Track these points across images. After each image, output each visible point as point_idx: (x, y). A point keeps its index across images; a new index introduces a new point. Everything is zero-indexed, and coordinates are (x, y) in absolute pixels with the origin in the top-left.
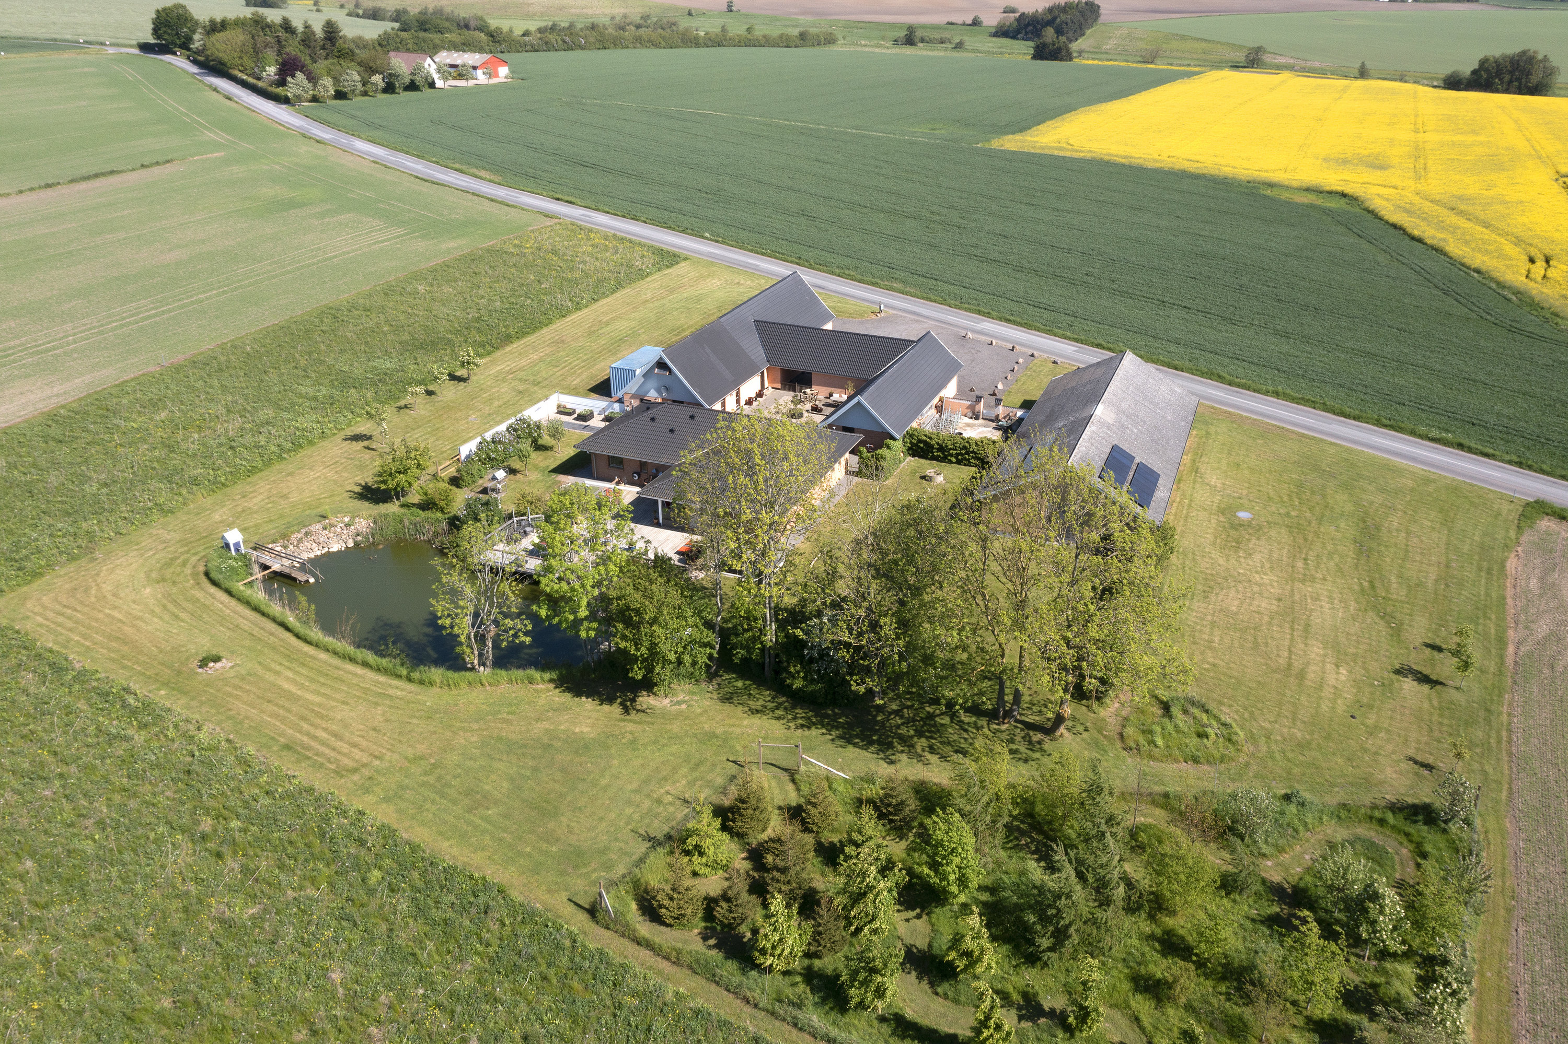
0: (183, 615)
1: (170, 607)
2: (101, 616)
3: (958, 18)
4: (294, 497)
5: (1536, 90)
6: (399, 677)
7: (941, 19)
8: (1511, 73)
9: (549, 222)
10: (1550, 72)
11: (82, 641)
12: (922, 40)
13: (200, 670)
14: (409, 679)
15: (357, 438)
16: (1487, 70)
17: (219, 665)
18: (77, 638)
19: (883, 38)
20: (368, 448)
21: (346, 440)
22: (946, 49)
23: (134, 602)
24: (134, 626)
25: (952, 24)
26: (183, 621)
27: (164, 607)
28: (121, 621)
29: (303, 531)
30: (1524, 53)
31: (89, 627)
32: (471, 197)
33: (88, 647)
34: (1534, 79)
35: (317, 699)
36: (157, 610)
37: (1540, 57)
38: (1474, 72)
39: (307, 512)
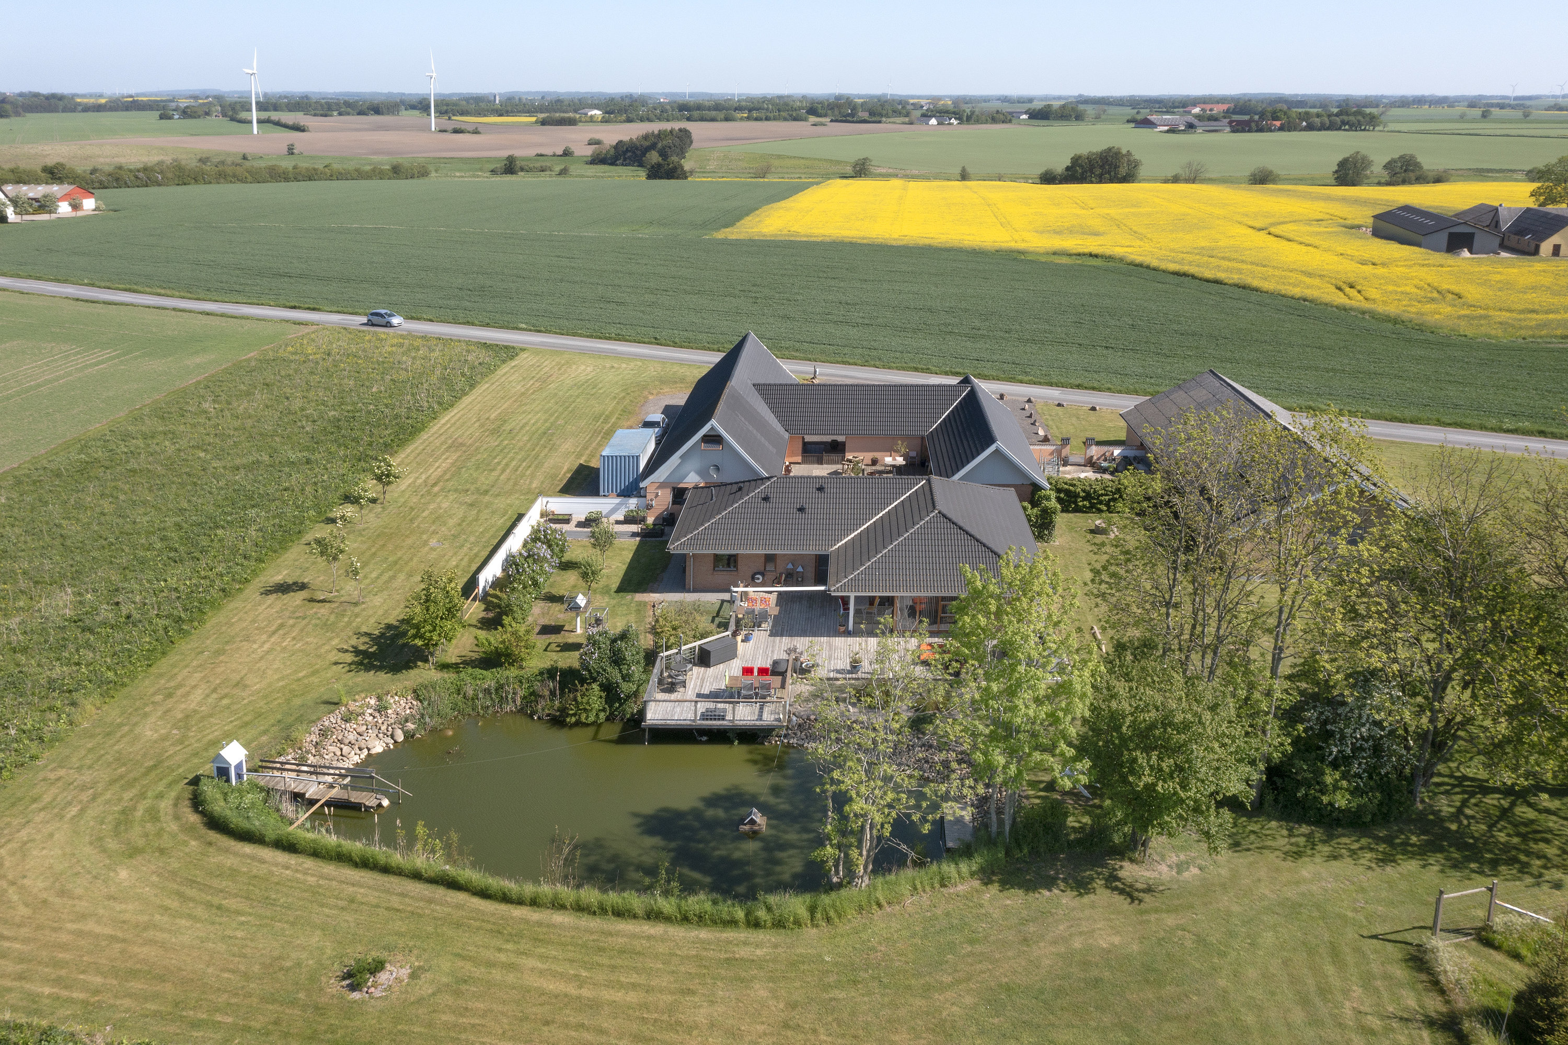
0: (231, 903)
1: (191, 892)
2: (64, 937)
3: (548, 151)
4: (256, 684)
5: (1127, 178)
6: (732, 923)
7: (532, 152)
8: (1102, 167)
9: (306, 330)
10: (1136, 164)
11: (65, 993)
12: (522, 169)
13: (356, 995)
14: (755, 924)
15: (283, 588)
16: (1081, 166)
17: (383, 977)
18: (47, 990)
19: (481, 170)
20: (312, 600)
21: (267, 593)
22: (550, 176)
23: (110, 897)
24: (151, 942)
25: (542, 155)
26: (238, 913)
27: (181, 895)
28: (113, 939)
29: (315, 729)
30: (1110, 149)
31: (57, 964)
32: (173, 313)
33: (85, 1003)
34: (1123, 171)
35: (633, 997)
36: (174, 904)
37: (1124, 151)
38: (1068, 169)
39: (297, 702)
